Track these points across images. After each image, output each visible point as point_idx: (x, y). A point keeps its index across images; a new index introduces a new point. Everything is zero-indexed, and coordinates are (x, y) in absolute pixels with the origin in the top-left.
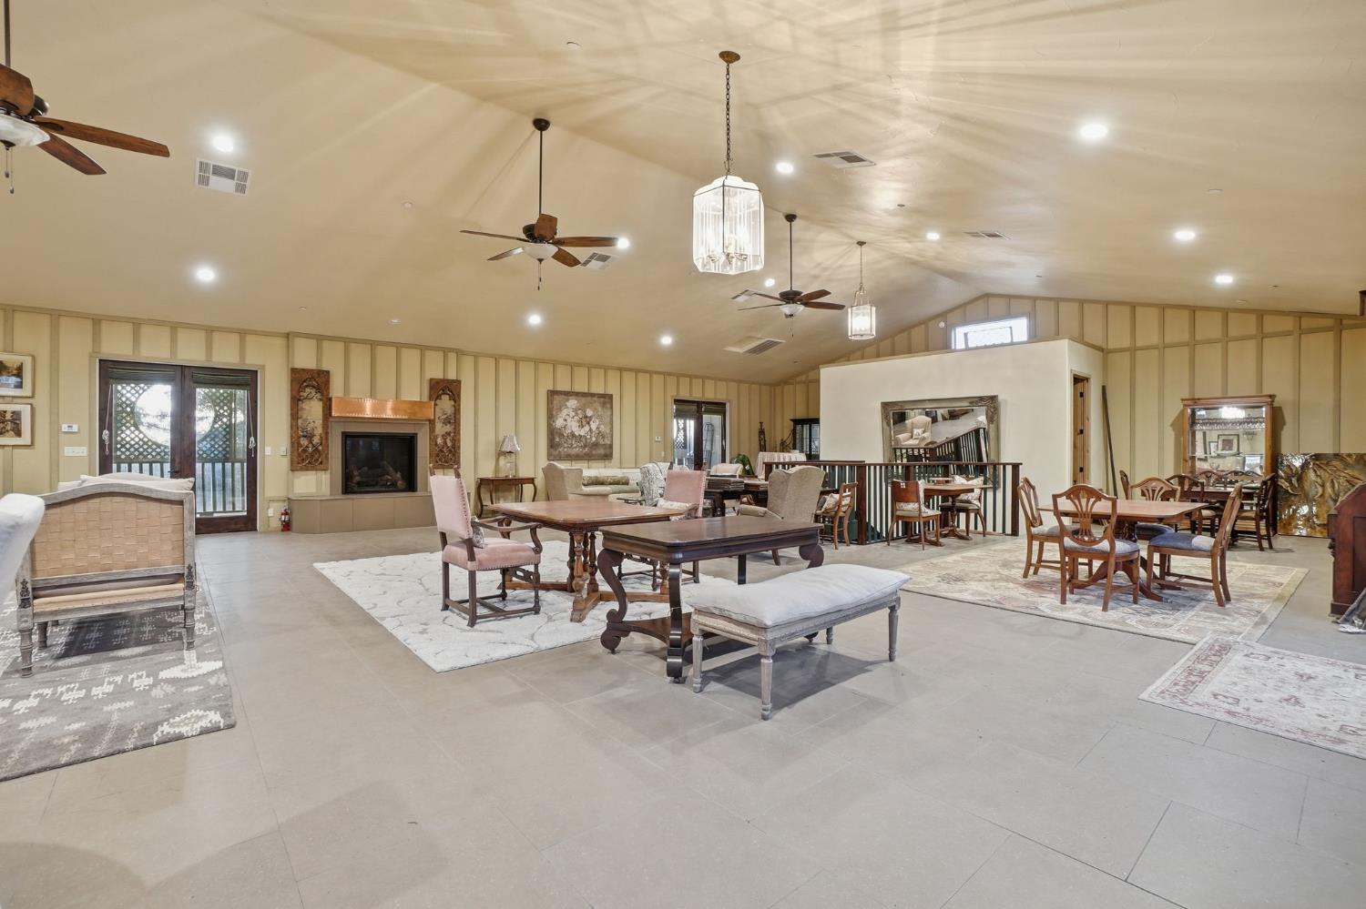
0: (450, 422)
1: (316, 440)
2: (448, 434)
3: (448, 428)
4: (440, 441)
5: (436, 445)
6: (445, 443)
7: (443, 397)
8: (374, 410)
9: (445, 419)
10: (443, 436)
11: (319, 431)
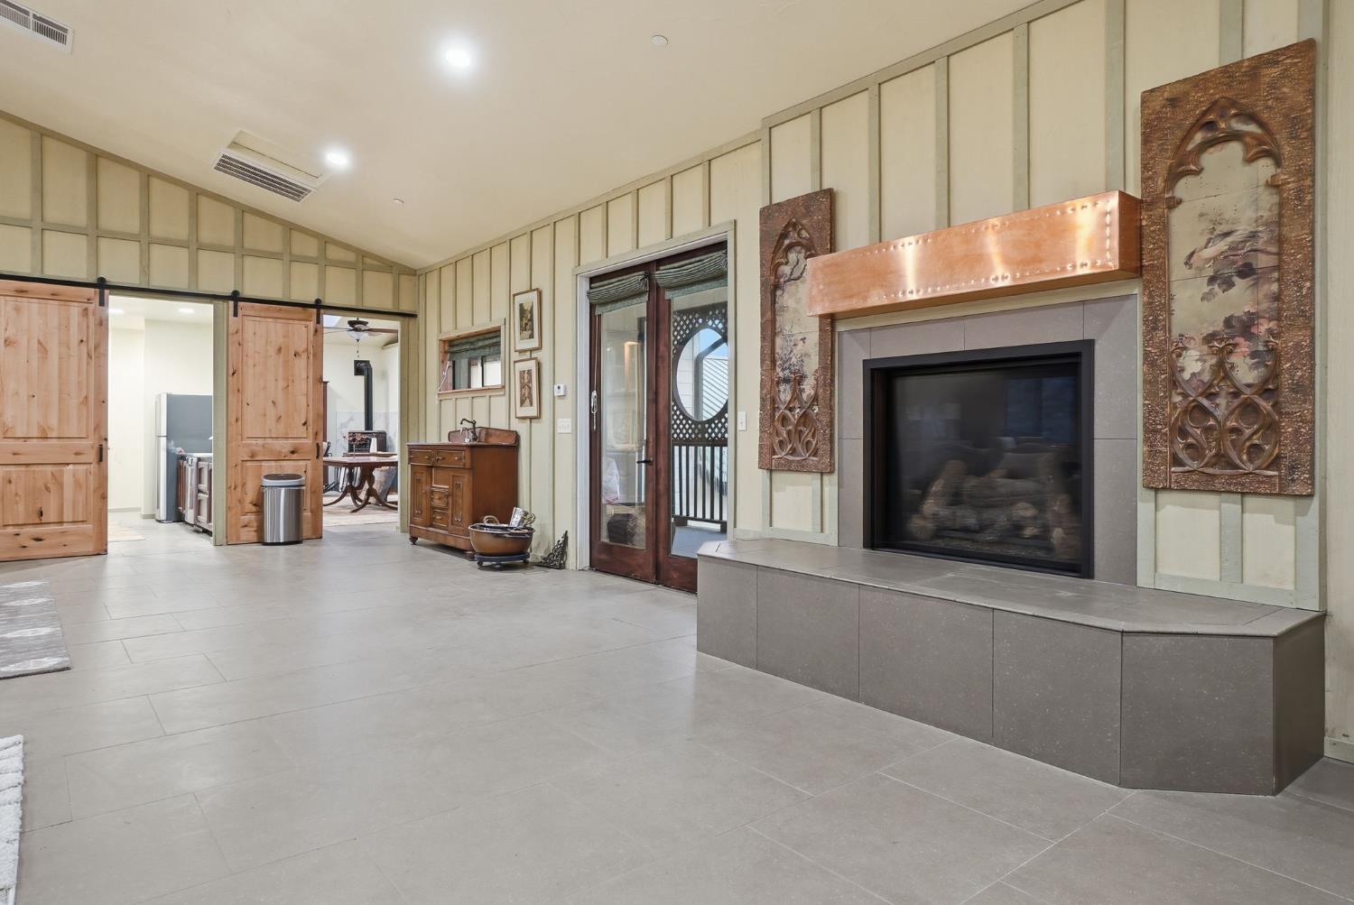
0: (1246, 271)
1: (808, 388)
2: (1243, 326)
3: (1241, 298)
4: (1194, 364)
5: (1174, 383)
6: (1222, 370)
7: (1210, 159)
8: (938, 259)
9: (1224, 257)
10: (1209, 339)
11: (812, 365)
